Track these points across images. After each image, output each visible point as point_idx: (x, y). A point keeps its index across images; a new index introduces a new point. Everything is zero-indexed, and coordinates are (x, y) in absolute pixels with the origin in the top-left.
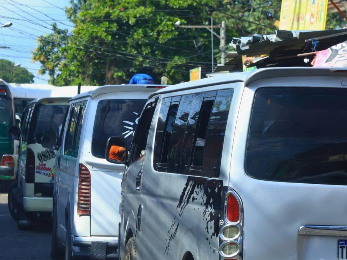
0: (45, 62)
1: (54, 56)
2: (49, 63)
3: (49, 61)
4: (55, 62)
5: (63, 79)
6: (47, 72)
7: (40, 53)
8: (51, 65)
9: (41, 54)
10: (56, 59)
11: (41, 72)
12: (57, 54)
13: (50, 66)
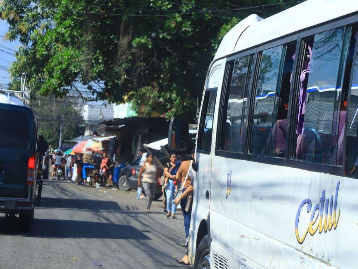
0: (16, 22)
1: (30, 14)
2: (23, 23)
3: (22, 20)
4: (31, 23)
5: (44, 47)
6: (19, 37)
7: (8, 6)
8: (26, 27)
9: (11, 9)
10: (33, 18)
11: (8, 37)
12: (35, 10)
13: (24, 27)
